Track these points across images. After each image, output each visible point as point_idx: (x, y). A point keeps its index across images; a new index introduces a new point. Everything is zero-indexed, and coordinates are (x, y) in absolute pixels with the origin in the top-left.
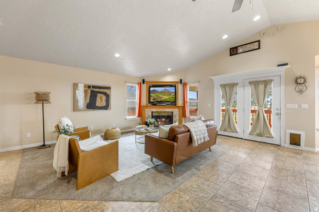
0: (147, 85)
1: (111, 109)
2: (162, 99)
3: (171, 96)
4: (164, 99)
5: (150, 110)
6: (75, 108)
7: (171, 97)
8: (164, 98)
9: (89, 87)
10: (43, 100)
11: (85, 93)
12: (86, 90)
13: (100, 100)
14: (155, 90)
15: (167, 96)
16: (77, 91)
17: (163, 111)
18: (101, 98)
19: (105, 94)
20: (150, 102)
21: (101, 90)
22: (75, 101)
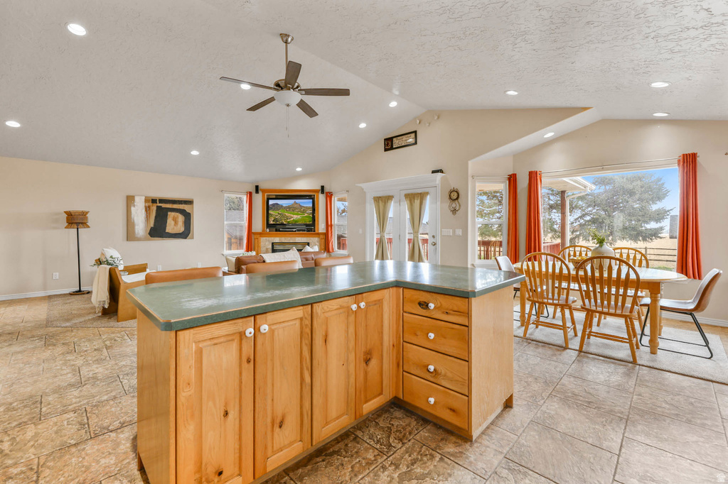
0: (263, 196)
1: (193, 238)
2: (289, 220)
3: (306, 215)
4: (292, 219)
5: (269, 241)
6: (130, 235)
8: (292, 217)
9: (154, 201)
10: (78, 224)
11: (146, 210)
12: (149, 207)
13: (173, 223)
14: (277, 204)
15: (298, 215)
16: (132, 208)
17: (292, 241)
18: (175, 220)
19: (183, 212)
20: (269, 225)
21: (175, 206)
22: (130, 224)
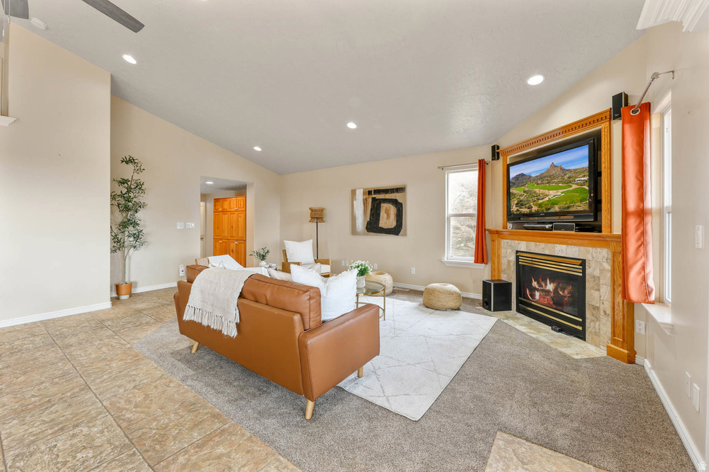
0: (505, 160)
2: (540, 201)
3: (574, 186)
4: (547, 199)
5: (511, 246)
7: (575, 191)
8: (547, 196)
9: (370, 193)
10: (317, 218)
11: (364, 204)
12: (366, 199)
13: (385, 216)
15: (558, 188)
16: (355, 202)
17: (547, 252)
20: (510, 216)
21: (388, 196)
22: (353, 219)
